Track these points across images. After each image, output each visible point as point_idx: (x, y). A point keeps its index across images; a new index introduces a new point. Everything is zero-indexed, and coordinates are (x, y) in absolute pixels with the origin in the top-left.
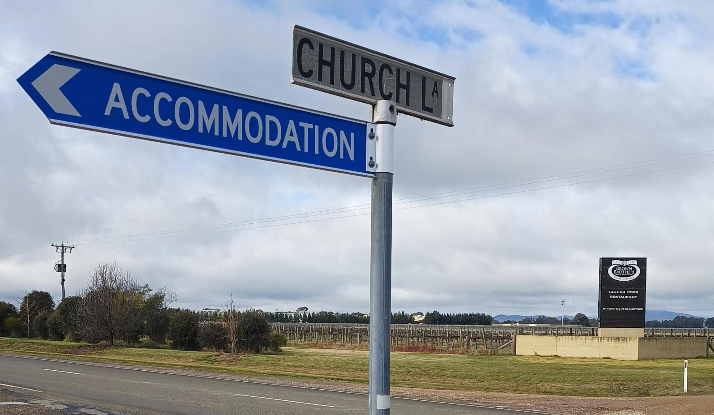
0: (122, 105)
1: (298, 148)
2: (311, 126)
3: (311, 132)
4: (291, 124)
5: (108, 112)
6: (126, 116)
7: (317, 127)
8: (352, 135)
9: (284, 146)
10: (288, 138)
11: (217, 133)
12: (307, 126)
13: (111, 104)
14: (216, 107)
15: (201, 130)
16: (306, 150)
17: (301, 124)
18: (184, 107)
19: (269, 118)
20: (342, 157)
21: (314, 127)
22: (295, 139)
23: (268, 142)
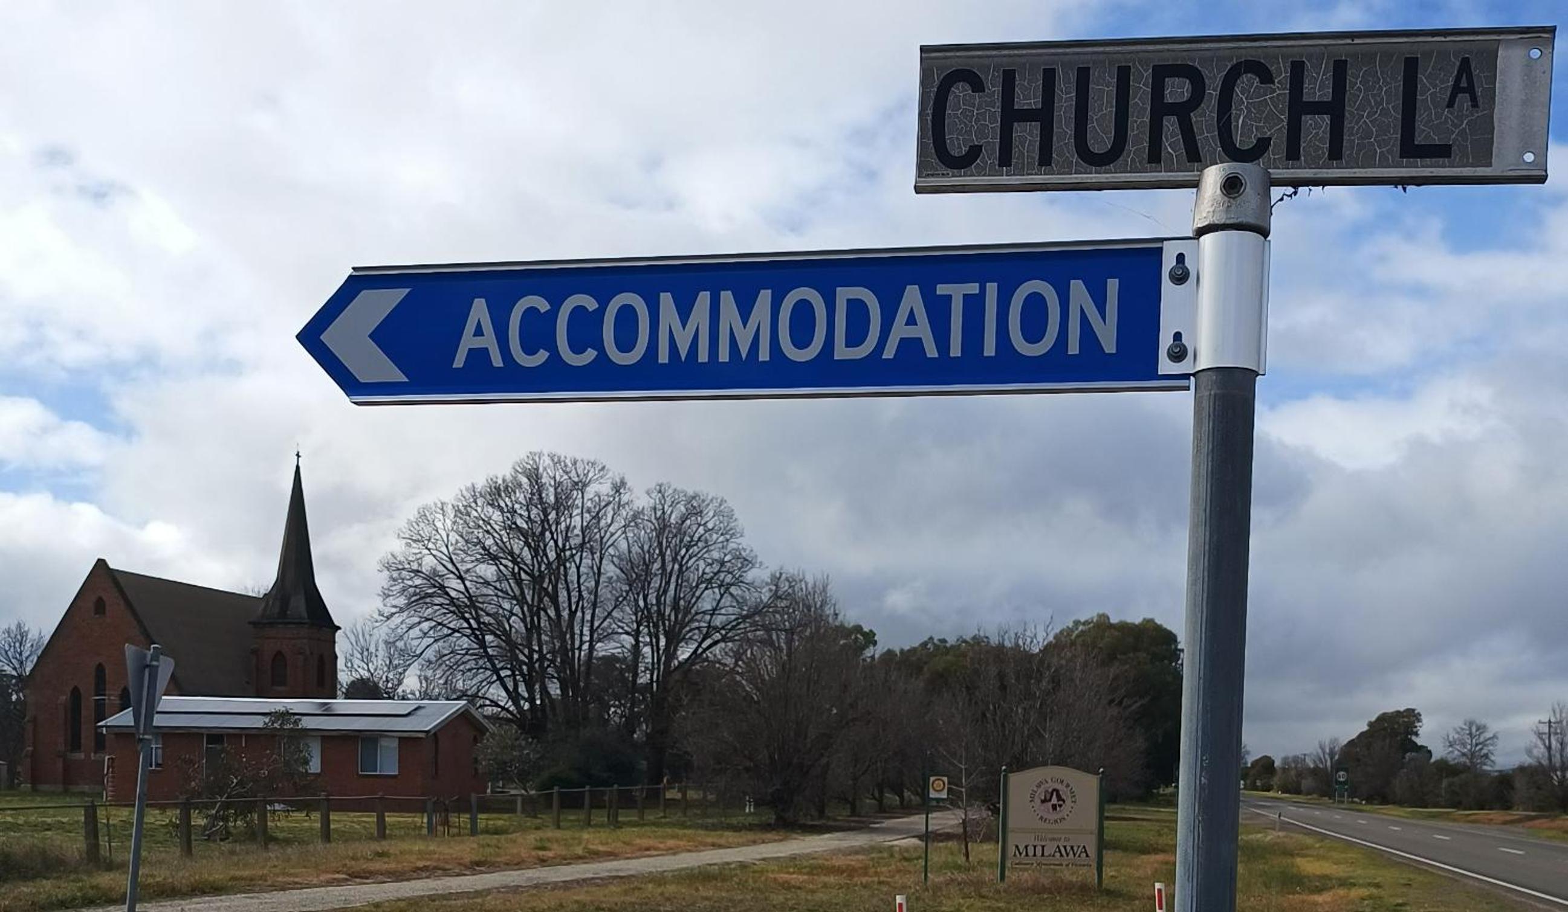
0: (489, 341)
1: (931, 351)
2: (973, 288)
3: (974, 306)
4: (912, 297)
5: (459, 362)
6: (497, 361)
7: (992, 288)
8: (1113, 286)
9: (889, 353)
10: (900, 330)
11: (703, 357)
12: (956, 292)
13: (468, 341)
14: (704, 298)
15: (663, 358)
16: (956, 351)
17: (942, 289)
18: (627, 315)
19: (844, 294)
20: (1074, 348)
21: (983, 289)
22: (923, 331)
23: (842, 352)
